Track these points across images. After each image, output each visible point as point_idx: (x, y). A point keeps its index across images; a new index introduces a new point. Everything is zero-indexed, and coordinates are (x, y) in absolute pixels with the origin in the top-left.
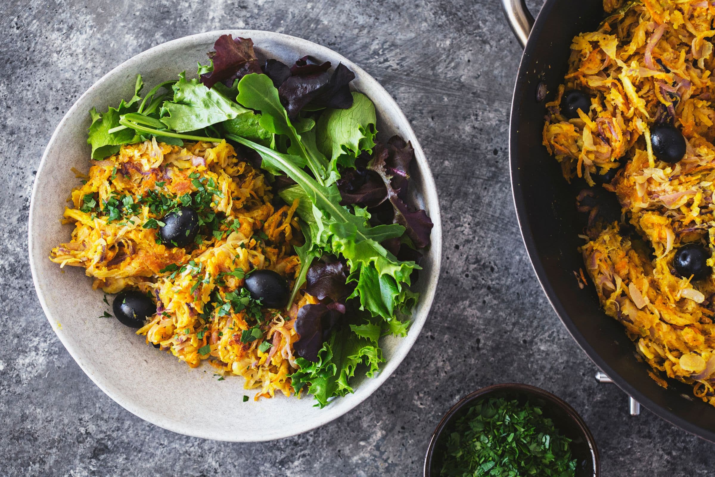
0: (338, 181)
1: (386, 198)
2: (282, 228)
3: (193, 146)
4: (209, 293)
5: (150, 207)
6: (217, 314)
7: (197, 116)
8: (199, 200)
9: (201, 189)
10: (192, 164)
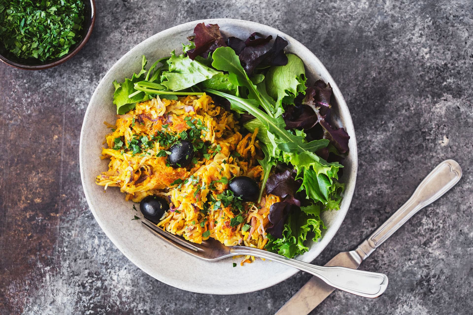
0: (283, 114)
1: (317, 122)
2: (249, 148)
3: (184, 99)
4: (206, 195)
5: (160, 142)
6: (212, 209)
7: (186, 79)
8: (192, 134)
9: (193, 127)
10: (185, 111)
